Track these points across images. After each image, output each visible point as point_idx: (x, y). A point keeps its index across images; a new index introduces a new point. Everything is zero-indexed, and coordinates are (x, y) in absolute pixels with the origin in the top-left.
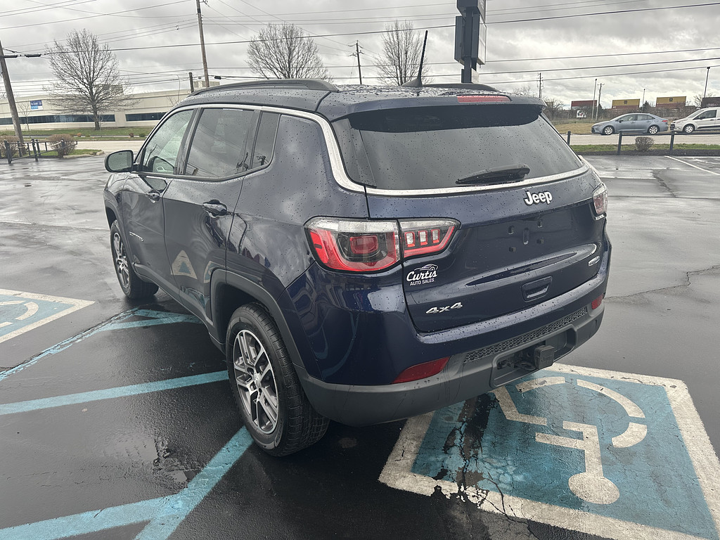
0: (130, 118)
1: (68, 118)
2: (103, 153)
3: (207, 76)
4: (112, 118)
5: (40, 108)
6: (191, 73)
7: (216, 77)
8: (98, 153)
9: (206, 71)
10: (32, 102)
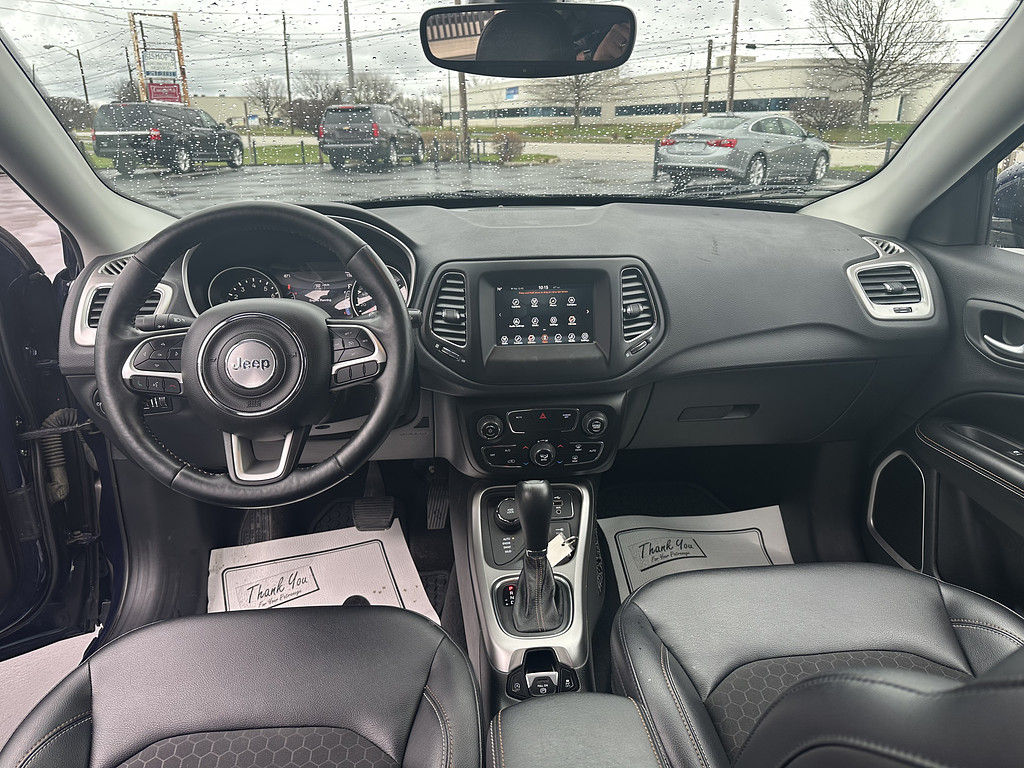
0: (620, 111)
1: (546, 111)
2: (559, 161)
3: (734, 45)
4: (596, 112)
5: (516, 97)
6: (711, 41)
7: (749, 46)
8: (551, 161)
9: (734, 36)
10: (509, 89)
